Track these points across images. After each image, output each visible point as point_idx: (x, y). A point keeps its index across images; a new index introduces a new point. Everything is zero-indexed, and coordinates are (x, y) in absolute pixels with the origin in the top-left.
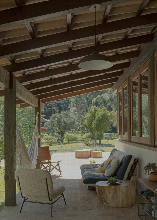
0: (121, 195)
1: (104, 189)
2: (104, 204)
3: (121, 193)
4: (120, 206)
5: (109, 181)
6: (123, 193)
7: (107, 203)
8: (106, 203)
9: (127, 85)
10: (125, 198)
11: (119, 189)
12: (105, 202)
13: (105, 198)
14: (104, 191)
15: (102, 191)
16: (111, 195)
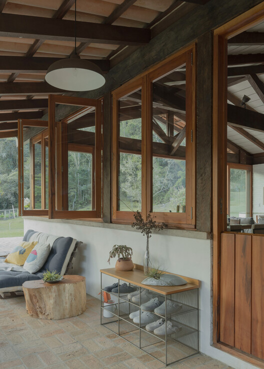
0: (67, 298)
1: (41, 293)
2: (41, 316)
3: (67, 295)
4: (68, 316)
5: (45, 278)
6: (71, 294)
7: (46, 314)
8: (44, 314)
9: (48, 136)
10: (73, 301)
11: (64, 289)
12: (42, 313)
13: (42, 306)
14: (40, 296)
15: (36, 296)
16: (52, 301)
